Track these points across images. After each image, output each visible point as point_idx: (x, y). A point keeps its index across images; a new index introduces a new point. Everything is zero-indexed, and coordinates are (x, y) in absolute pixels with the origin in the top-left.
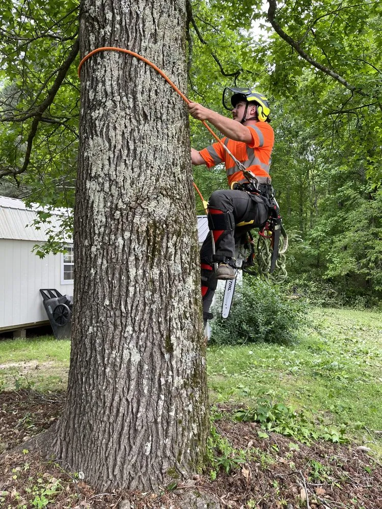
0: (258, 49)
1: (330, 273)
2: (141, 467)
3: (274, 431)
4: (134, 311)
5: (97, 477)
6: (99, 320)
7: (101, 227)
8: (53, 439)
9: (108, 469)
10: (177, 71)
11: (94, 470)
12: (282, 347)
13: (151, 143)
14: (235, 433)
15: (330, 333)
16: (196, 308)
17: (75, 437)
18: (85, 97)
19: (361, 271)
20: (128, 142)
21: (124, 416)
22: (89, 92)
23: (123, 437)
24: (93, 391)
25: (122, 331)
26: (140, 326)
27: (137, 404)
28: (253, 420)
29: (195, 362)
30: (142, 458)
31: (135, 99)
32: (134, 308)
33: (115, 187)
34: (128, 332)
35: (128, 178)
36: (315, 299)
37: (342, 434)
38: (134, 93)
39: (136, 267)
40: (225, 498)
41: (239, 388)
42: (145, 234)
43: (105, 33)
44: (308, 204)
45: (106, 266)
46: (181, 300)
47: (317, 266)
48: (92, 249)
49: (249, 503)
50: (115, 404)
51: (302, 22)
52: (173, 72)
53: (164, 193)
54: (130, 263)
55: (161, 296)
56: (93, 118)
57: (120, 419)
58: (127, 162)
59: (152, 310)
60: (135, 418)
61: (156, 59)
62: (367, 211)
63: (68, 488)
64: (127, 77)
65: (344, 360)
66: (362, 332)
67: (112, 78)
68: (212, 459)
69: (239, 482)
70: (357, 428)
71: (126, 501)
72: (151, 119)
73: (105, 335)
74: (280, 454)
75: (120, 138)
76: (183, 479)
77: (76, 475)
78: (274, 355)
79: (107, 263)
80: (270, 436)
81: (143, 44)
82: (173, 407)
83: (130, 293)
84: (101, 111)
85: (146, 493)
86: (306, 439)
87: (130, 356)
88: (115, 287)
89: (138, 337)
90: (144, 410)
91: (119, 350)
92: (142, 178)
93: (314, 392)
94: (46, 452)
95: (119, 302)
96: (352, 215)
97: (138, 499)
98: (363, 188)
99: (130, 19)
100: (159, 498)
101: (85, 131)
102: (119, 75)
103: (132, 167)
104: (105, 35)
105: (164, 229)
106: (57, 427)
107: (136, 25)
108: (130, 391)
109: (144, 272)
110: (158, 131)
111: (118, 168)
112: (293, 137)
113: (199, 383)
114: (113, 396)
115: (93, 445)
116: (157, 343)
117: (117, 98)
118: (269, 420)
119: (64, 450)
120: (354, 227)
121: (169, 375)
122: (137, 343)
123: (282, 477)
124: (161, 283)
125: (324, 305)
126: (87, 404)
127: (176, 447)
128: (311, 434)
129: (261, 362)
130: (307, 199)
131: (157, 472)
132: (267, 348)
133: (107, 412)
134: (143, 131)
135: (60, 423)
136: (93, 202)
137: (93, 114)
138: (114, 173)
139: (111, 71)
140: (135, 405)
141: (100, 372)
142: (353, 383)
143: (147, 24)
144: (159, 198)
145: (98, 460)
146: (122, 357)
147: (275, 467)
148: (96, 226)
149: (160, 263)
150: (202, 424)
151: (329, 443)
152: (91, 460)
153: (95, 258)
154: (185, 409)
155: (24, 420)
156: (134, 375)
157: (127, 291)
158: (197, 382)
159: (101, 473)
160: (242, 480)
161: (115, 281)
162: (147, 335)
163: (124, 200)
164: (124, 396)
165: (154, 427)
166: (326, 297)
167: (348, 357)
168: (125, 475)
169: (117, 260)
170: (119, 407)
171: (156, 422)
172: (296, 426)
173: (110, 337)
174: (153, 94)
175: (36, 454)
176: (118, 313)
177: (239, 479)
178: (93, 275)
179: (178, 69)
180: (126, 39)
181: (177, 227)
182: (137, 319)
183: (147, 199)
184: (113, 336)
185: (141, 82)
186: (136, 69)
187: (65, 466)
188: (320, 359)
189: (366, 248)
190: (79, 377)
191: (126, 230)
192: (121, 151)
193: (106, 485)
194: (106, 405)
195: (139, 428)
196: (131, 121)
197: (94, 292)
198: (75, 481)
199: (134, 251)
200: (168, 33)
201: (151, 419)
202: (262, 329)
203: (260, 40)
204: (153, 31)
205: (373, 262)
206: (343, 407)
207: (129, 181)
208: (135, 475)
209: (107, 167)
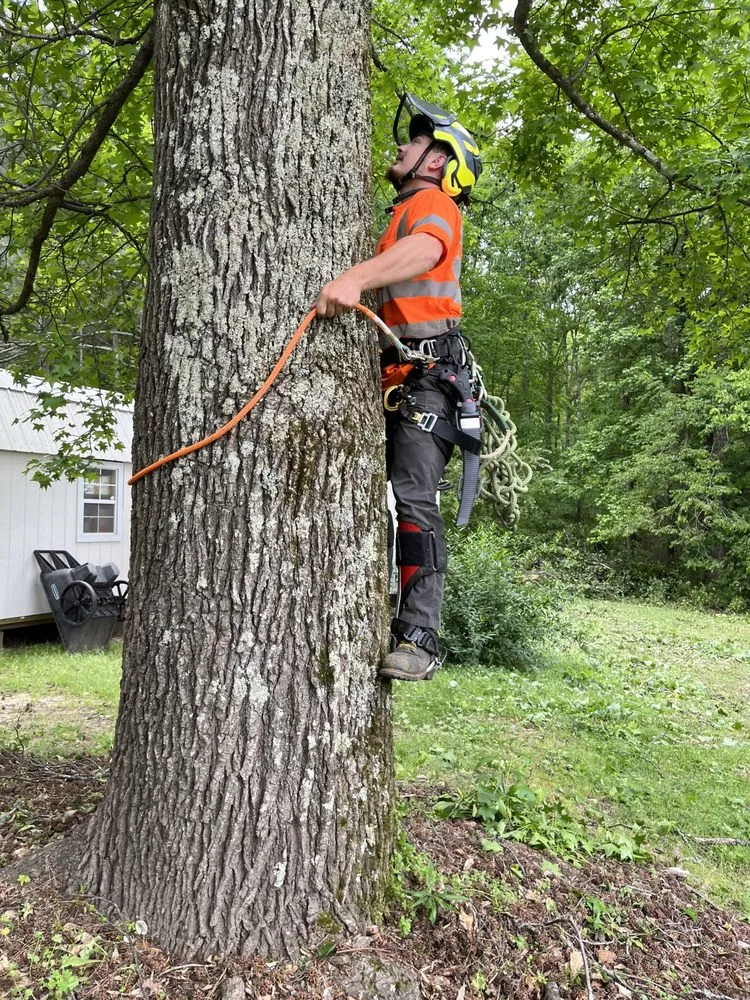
0: (489, 88)
1: (602, 533)
2: (266, 912)
3: (511, 838)
4: (259, 601)
5: (175, 932)
6: (186, 618)
7: (193, 429)
8: (82, 855)
9: (197, 914)
10: (354, 120)
11: (167, 917)
12: (512, 675)
13: (300, 263)
14: (437, 842)
15: (603, 648)
16: (378, 598)
17: (128, 851)
18: (165, 163)
19: (662, 530)
20: (253, 259)
21: (232, 811)
22: (174, 153)
23: (229, 852)
24: (170, 760)
25: (232, 641)
26: (269, 631)
27: (260, 787)
28: (468, 816)
29: (373, 704)
30: (268, 894)
31: (270, 172)
32: (257, 595)
33: (224, 350)
34: (244, 642)
35: (253, 333)
36: (573, 582)
37: (638, 844)
38: (269, 161)
39: (264, 514)
40: (428, 972)
41: (435, 753)
42: (283, 448)
43: (212, 34)
44: (563, 398)
45: (203, 508)
46: (351, 580)
47: (576, 518)
48: (173, 474)
49: (474, 981)
50: (215, 787)
51: (578, 38)
52: (346, 122)
53: (325, 365)
54: (251, 505)
55: (313, 572)
56: (182, 207)
57: (224, 816)
58: (251, 299)
59: (293, 601)
60: (255, 813)
61: (313, 92)
62: (675, 414)
63: (116, 954)
64: (256, 126)
65: (631, 700)
66: (662, 647)
67: (223, 125)
68: (403, 895)
69: (454, 939)
70: (663, 831)
71: (237, 979)
72: (301, 215)
73: (198, 649)
74: (526, 883)
75: (237, 249)
76: (348, 934)
77: (130, 926)
78: (499, 689)
79: (205, 502)
80: (505, 848)
81: (288, 60)
82: (330, 793)
83: (251, 566)
84: (200, 193)
85: (274, 963)
86: (572, 853)
87: (248, 690)
88: (220, 552)
89: (265, 654)
90: (274, 799)
91: (225, 678)
92: (281, 334)
93: (578, 761)
94: (67, 880)
95: (227, 582)
96: (648, 421)
97: (260, 975)
98: (669, 370)
99: (264, 7)
100: (301, 974)
101: (164, 232)
102: (238, 121)
103: (261, 310)
104: (211, 37)
105: (321, 438)
106: (89, 831)
107: (276, 20)
108: (246, 762)
109: (280, 523)
110: (315, 241)
111: (231, 311)
112: (540, 265)
113: (380, 745)
114: (212, 770)
115: (166, 868)
116: (301, 665)
117: (234, 168)
118: (499, 816)
119: (105, 876)
120: (651, 444)
121: (323, 730)
122: (263, 665)
123: (533, 929)
124: (314, 545)
125: (589, 594)
126: (155, 785)
127: (334, 871)
128: (580, 844)
129: (474, 703)
130: (560, 387)
131: (297, 922)
132: (484, 677)
133: (198, 802)
134: (285, 238)
135: (96, 823)
136: (178, 379)
137: (181, 198)
138: (224, 321)
139: (223, 111)
140: (256, 789)
141: (185, 722)
142: (649, 745)
143: (298, 20)
144: (313, 375)
145: (177, 898)
146: (231, 692)
147: (519, 910)
148: (184, 428)
149: (312, 505)
150: (384, 827)
151: (614, 860)
152: (162, 897)
153: (179, 494)
154: (354, 796)
155: (11, 815)
156: (254, 730)
157: (244, 560)
158: (376, 744)
159: (183, 923)
160: (460, 936)
161: (221, 541)
162: (283, 650)
163: (242, 378)
164: (233, 770)
165: (292, 832)
166: (592, 579)
167: (638, 696)
168: (234, 927)
169: (226, 498)
170: (224, 791)
171: (296, 822)
172: (552, 828)
173: (207, 652)
174: (306, 164)
175: (46, 885)
176: (225, 604)
177: (454, 934)
178: (175, 526)
179: (356, 115)
180: (255, 47)
181: (347, 435)
182: (264, 616)
183: (290, 377)
184: (214, 650)
185: (282, 138)
186: (273, 111)
187: (106, 908)
188: (588, 699)
189: (670, 487)
190: (141, 732)
191: (246, 437)
192: (239, 278)
193: (192, 947)
194: (196, 788)
195: (264, 834)
196: (261, 218)
197: (175, 561)
198: (129, 939)
199: (262, 480)
200: (339, 41)
201: (287, 816)
202: (476, 638)
203: (495, 69)
204: (310, 35)
205: (683, 514)
206: (633, 791)
207: (254, 339)
208: (252, 928)
209: (208, 309)
